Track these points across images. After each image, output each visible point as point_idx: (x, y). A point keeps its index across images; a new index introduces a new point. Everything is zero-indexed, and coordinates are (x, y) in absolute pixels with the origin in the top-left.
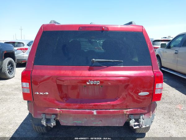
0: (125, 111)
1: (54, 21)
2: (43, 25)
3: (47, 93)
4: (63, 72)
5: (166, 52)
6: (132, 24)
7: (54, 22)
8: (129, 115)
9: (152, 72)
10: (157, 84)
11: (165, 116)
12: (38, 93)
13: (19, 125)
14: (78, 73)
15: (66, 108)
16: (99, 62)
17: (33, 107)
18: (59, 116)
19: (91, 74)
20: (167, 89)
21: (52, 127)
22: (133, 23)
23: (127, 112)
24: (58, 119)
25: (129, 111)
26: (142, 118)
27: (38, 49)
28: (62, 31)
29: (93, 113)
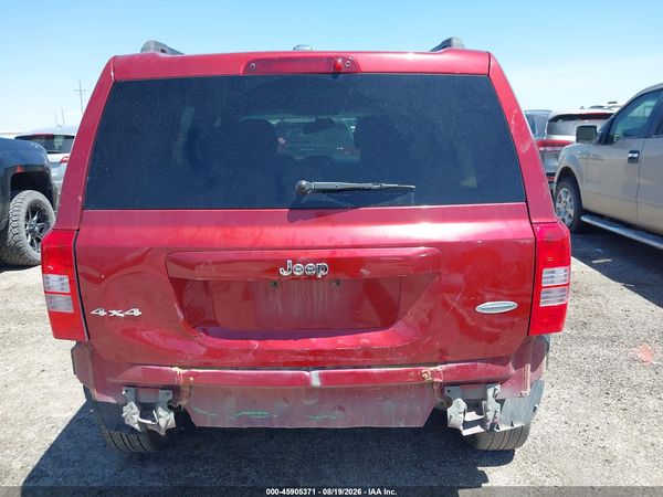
0: (427, 372)
1: (157, 43)
2: (114, 59)
3: (137, 312)
4: (188, 232)
5: (597, 158)
6: (450, 46)
7: (156, 49)
8: (442, 386)
9: (525, 224)
10: (545, 270)
11: (591, 388)
12: (102, 313)
13: (62, 426)
14: (247, 234)
15: (209, 363)
16: (325, 191)
17: (90, 362)
18: (186, 394)
19: (294, 240)
20: (602, 290)
21: (163, 433)
22: (455, 42)
23: (435, 374)
24: (183, 403)
25: (443, 372)
26: (495, 396)
27: (96, 149)
28: (182, 81)
29: (307, 381)
